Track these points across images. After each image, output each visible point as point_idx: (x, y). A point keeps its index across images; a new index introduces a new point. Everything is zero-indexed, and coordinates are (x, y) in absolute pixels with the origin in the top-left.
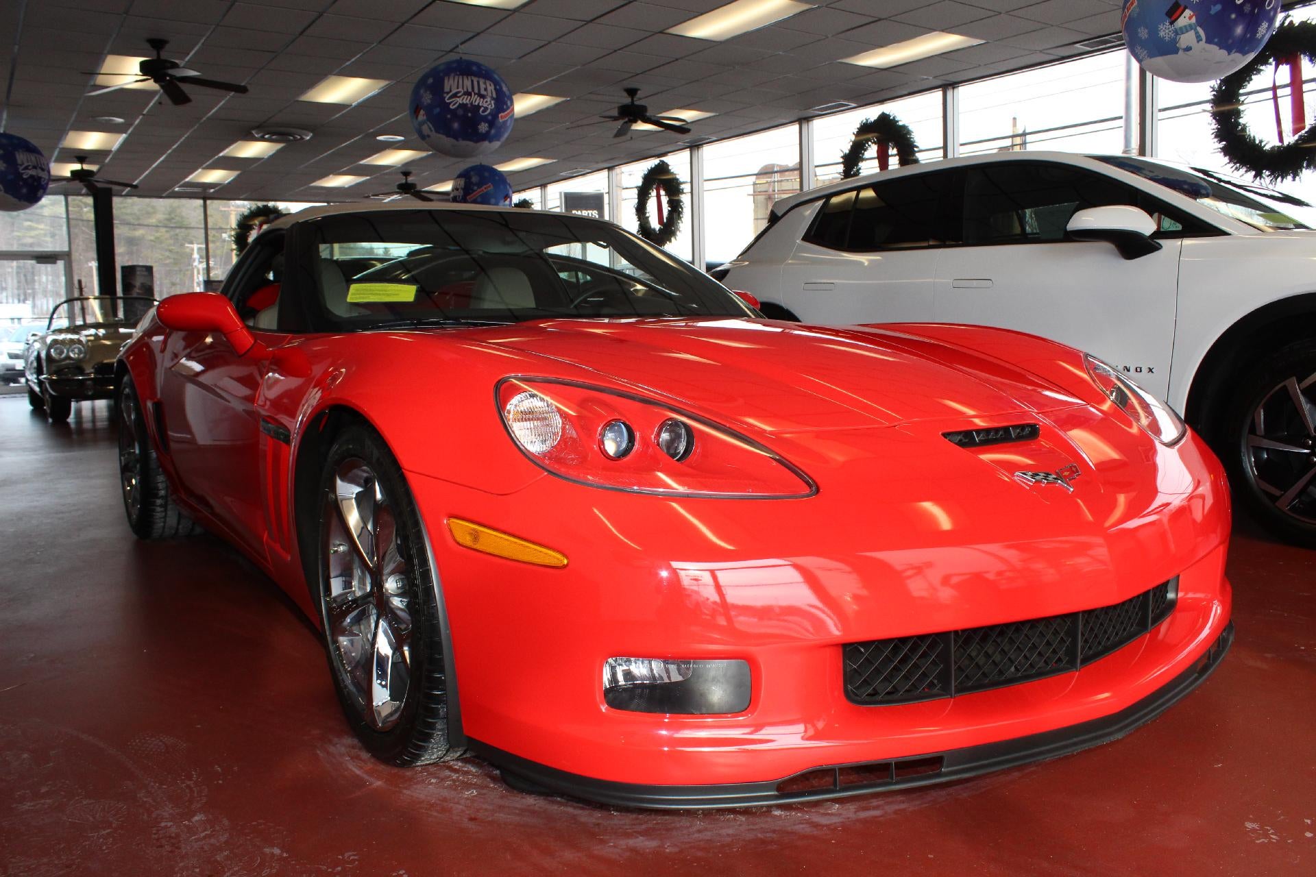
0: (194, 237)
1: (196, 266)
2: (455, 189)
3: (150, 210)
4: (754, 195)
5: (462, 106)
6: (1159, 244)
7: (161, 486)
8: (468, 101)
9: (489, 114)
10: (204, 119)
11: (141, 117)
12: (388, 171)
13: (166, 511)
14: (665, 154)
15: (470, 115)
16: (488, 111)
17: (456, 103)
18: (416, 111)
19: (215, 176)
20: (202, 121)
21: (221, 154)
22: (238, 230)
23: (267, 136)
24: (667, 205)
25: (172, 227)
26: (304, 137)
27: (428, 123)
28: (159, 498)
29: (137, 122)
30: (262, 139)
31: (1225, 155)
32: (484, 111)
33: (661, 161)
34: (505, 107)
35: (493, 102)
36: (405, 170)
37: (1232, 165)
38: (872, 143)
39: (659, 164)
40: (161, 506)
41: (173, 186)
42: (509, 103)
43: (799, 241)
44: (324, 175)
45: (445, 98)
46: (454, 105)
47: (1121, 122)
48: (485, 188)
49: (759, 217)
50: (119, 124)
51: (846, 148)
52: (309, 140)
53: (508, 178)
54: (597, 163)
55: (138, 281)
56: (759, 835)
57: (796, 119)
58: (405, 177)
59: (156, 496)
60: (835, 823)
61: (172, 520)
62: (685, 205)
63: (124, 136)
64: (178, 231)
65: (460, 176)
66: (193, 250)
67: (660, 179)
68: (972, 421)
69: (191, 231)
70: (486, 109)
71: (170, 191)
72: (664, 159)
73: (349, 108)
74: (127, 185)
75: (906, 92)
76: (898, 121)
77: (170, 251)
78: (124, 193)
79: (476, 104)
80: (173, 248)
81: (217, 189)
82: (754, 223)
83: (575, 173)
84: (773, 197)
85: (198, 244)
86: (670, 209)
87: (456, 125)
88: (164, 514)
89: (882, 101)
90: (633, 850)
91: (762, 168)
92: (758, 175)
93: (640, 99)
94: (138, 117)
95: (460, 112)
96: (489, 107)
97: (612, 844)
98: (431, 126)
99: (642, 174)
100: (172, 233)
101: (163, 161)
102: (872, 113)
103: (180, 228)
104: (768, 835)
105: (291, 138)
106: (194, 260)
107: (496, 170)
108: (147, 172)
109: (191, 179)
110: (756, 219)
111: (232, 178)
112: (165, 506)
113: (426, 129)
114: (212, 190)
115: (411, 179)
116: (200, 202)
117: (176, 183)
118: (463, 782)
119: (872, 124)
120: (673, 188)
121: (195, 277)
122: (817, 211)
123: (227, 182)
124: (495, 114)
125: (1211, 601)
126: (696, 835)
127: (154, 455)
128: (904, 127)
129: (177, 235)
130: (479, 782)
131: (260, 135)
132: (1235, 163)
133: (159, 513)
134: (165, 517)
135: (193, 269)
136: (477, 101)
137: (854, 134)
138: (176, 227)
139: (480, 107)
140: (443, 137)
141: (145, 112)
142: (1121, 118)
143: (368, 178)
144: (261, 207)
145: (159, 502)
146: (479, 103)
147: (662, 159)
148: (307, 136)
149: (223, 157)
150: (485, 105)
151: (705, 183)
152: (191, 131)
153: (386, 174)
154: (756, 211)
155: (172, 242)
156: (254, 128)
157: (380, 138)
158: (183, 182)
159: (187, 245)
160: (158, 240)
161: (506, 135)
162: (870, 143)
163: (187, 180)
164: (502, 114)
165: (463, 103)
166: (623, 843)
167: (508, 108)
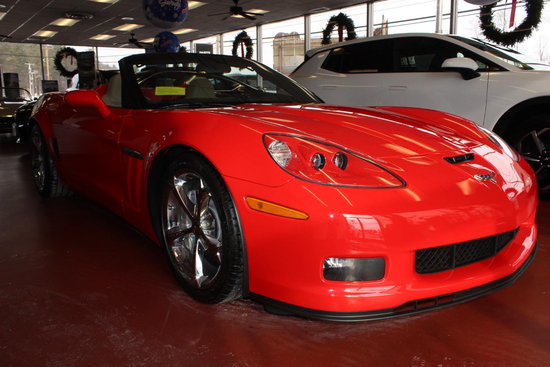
0: (28, 60)
1: (30, 73)
2: (155, 42)
3: (7, 47)
4: (273, 46)
5: (166, 6)
6: (479, 74)
7: (55, 175)
8: (169, 3)
9: (178, 9)
10: (44, 8)
11: (14, 5)
12: (125, 33)
13: (57, 186)
14: (245, 28)
15: (170, 10)
16: (178, 8)
17: (164, 4)
18: (145, 7)
19: (46, 34)
20: (43, 8)
21: (50, 24)
22: (56, 58)
23: (72, 17)
24: (246, 50)
25: (18, 56)
26: (89, 17)
27: (151, 13)
28: (54, 181)
29: (12, 8)
30: (70, 18)
31: (484, 35)
32: (176, 8)
33: (243, 31)
34: (185, 6)
35: (180, 4)
36: (132, 33)
37: (487, 39)
38: (336, 26)
39: (242, 32)
40: (55, 184)
41: (26, 38)
42: (186, 5)
43: (319, 68)
44: (96, 35)
45: (159, 2)
46: (163, 5)
47: (435, 18)
48: (169, 42)
49: (276, 55)
50: (3, 8)
51: (325, 27)
52: (91, 19)
53: (178, 37)
54: (216, 31)
55: (12, 80)
56: (376, 329)
57: (303, 14)
58: (132, 36)
59: (53, 180)
60: (404, 322)
61: (59, 190)
62: (254, 50)
63: (5, 13)
64: (21, 57)
65: (157, 36)
66: (28, 66)
67: (242, 39)
68: (454, 152)
69: (27, 57)
70: (177, 7)
71: (25, 40)
72: (245, 30)
73: (111, 5)
74: (4, 36)
75: (351, 4)
76: (347, 17)
77: (18, 66)
78: (2, 40)
79: (173, 5)
80: (19, 65)
81: (47, 39)
82: (273, 58)
83: (205, 35)
84: (281, 46)
85: (31, 63)
86: (247, 52)
87: (164, 14)
88: (56, 187)
89: (340, 8)
90: (326, 338)
91: (276, 35)
92: (275, 38)
93: (239, 4)
94: (12, 5)
95: (166, 8)
96: (178, 6)
97: (316, 336)
98: (152, 14)
99: (235, 37)
100: (18, 58)
101: (22, 26)
102: (336, 13)
103: (22, 56)
104: (380, 329)
105: (84, 18)
106: (29, 71)
107: (173, 34)
108: (15, 31)
109: (35, 35)
110: (274, 56)
111: (54, 35)
112: (56, 184)
113: (150, 16)
114: (44, 40)
115: (134, 37)
116: (38, 45)
117: (29, 36)
118: (239, 310)
119: (336, 17)
120: (248, 42)
121: (30, 78)
122: (327, 55)
123: (51, 37)
124: (181, 10)
125: (531, 225)
126: (350, 330)
127: (51, 161)
128: (350, 19)
129: (20, 59)
130: (246, 310)
131: (69, 16)
132: (489, 39)
133: (54, 187)
134: (57, 189)
135: (29, 75)
136: (173, 3)
137: (328, 21)
138: (20, 56)
139: (174, 6)
140: (158, 19)
141: (16, 3)
142: (435, 16)
143: (115, 36)
144: (67, 48)
145: (54, 182)
146: (174, 5)
147: (244, 30)
148: (91, 17)
149: (51, 25)
150: (176, 5)
151: (263, 40)
152: (37, 13)
153: (124, 34)
154: (274, 52)
155: (18, 62)
156: (67, 13)
157: (123, 19)
158: (31, 36)
159: (26, 64)
160: (11, 61)
161: (185, 19)
162: (335, 26)
163: (33, 35)
164: (184, 10)
165: (167, 4)
166: (320, 335)
167: (186, 7)
